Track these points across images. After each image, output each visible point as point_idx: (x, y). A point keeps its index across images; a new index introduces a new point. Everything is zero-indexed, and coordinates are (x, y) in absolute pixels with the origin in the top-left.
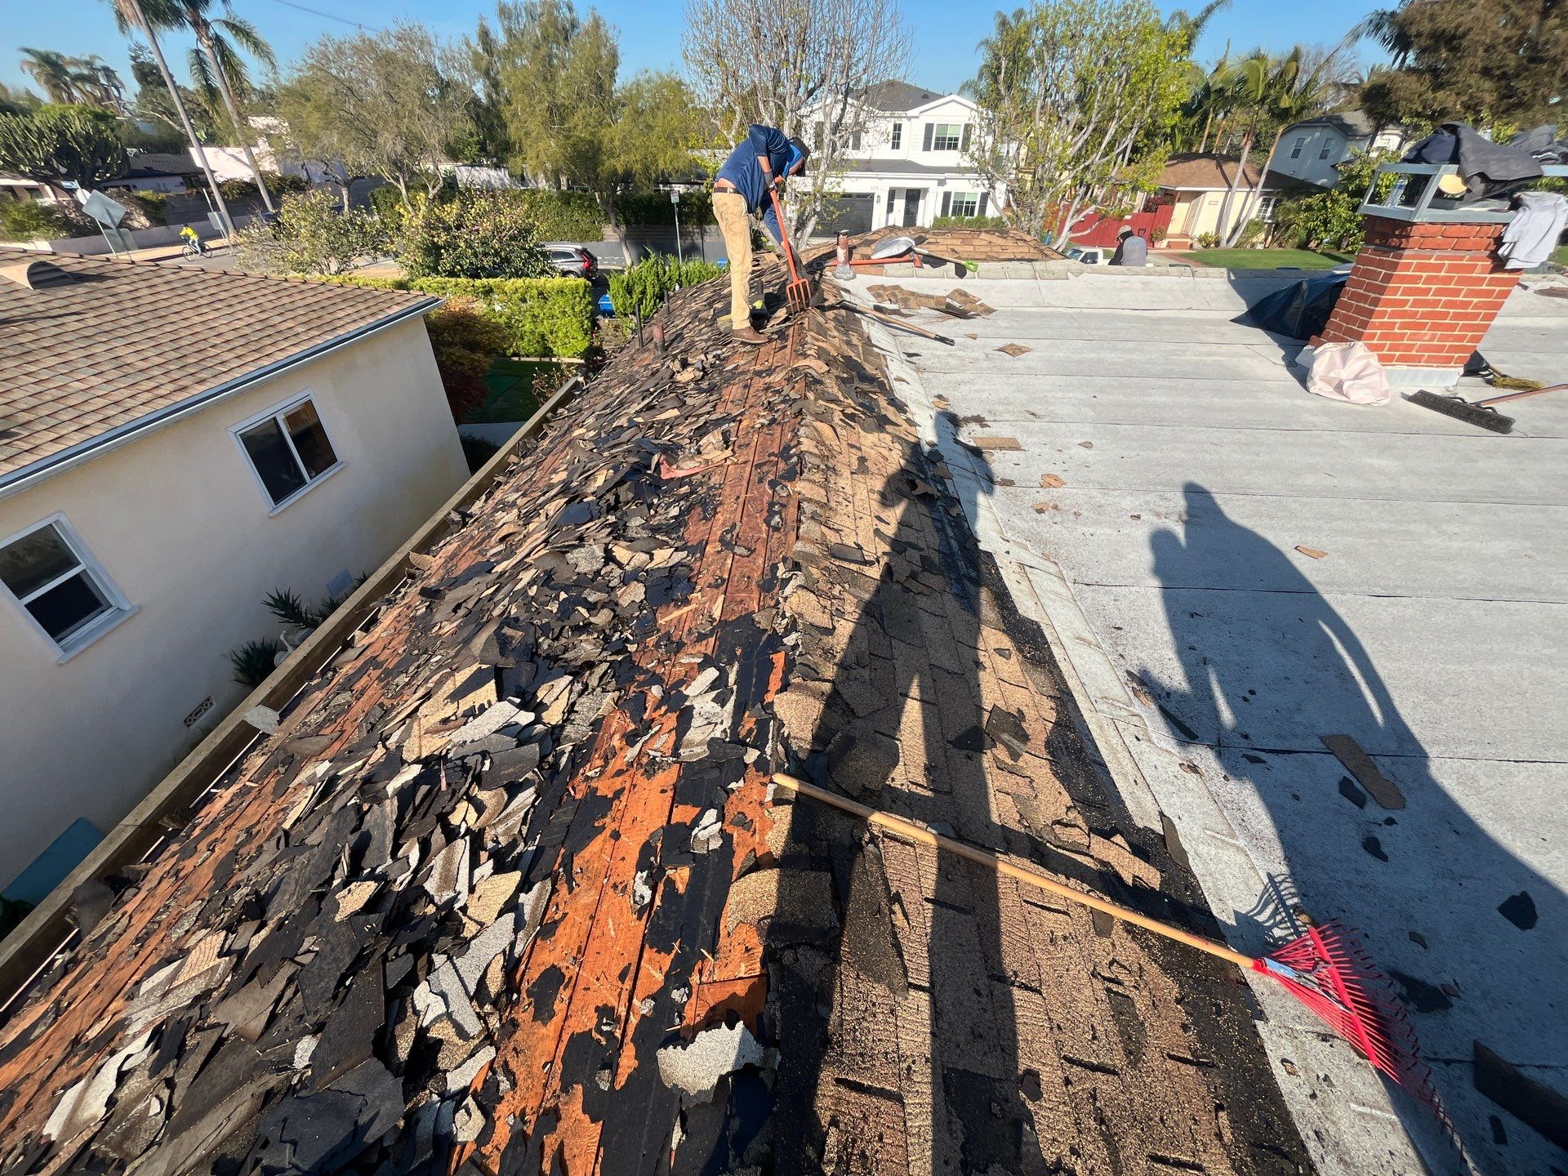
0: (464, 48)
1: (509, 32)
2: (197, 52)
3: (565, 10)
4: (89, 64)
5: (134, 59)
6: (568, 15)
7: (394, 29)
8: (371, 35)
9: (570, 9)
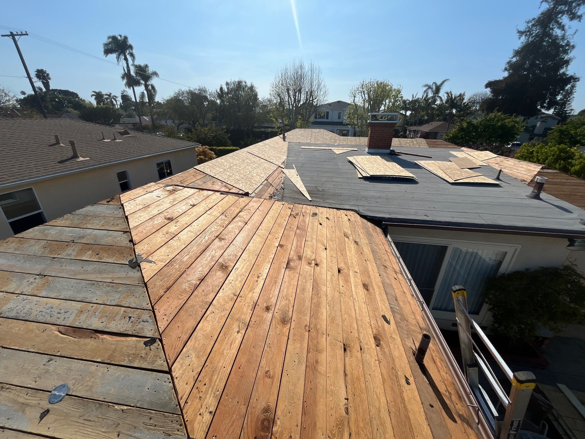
0: (216, 92)
1: (228, 88)
2: (143, 93)
3: (244, 83)
4: (109, 95)
5: (122, 94)
6: (245, 84)
7: (198, 88)
8: (192, 89)
9: (245, 83)
